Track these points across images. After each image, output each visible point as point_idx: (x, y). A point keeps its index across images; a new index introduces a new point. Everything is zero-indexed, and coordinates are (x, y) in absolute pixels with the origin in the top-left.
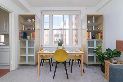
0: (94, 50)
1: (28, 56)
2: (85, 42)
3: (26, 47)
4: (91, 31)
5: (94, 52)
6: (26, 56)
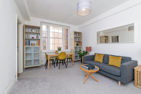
0: (78, 52)
1: (33, 59)
2: (73, 48)
3: (32, 53)
4: (76, 41)
5: (78, 53)
6: (31, 60)
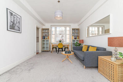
3: (45, 43)
6: (45, 47)
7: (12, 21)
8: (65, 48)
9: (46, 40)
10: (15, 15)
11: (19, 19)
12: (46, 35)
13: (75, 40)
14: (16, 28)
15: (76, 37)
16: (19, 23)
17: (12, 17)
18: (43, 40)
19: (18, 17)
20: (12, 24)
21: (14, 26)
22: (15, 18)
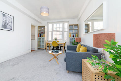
3: (41, 41)
7: (4, 21)
8: (61, 47)
9: (42, 38)
10: (7, 16)
11: (12, 19)
12: (42, 32)
13: (73, 37)
14: (8, 27)
15: (74, 35)
16: (12, 23)
17: (4, 18)
18: (39, 38)
19: (10, 18)
20: (4, 24)
21: (6, 25)
22: (8, 19)
